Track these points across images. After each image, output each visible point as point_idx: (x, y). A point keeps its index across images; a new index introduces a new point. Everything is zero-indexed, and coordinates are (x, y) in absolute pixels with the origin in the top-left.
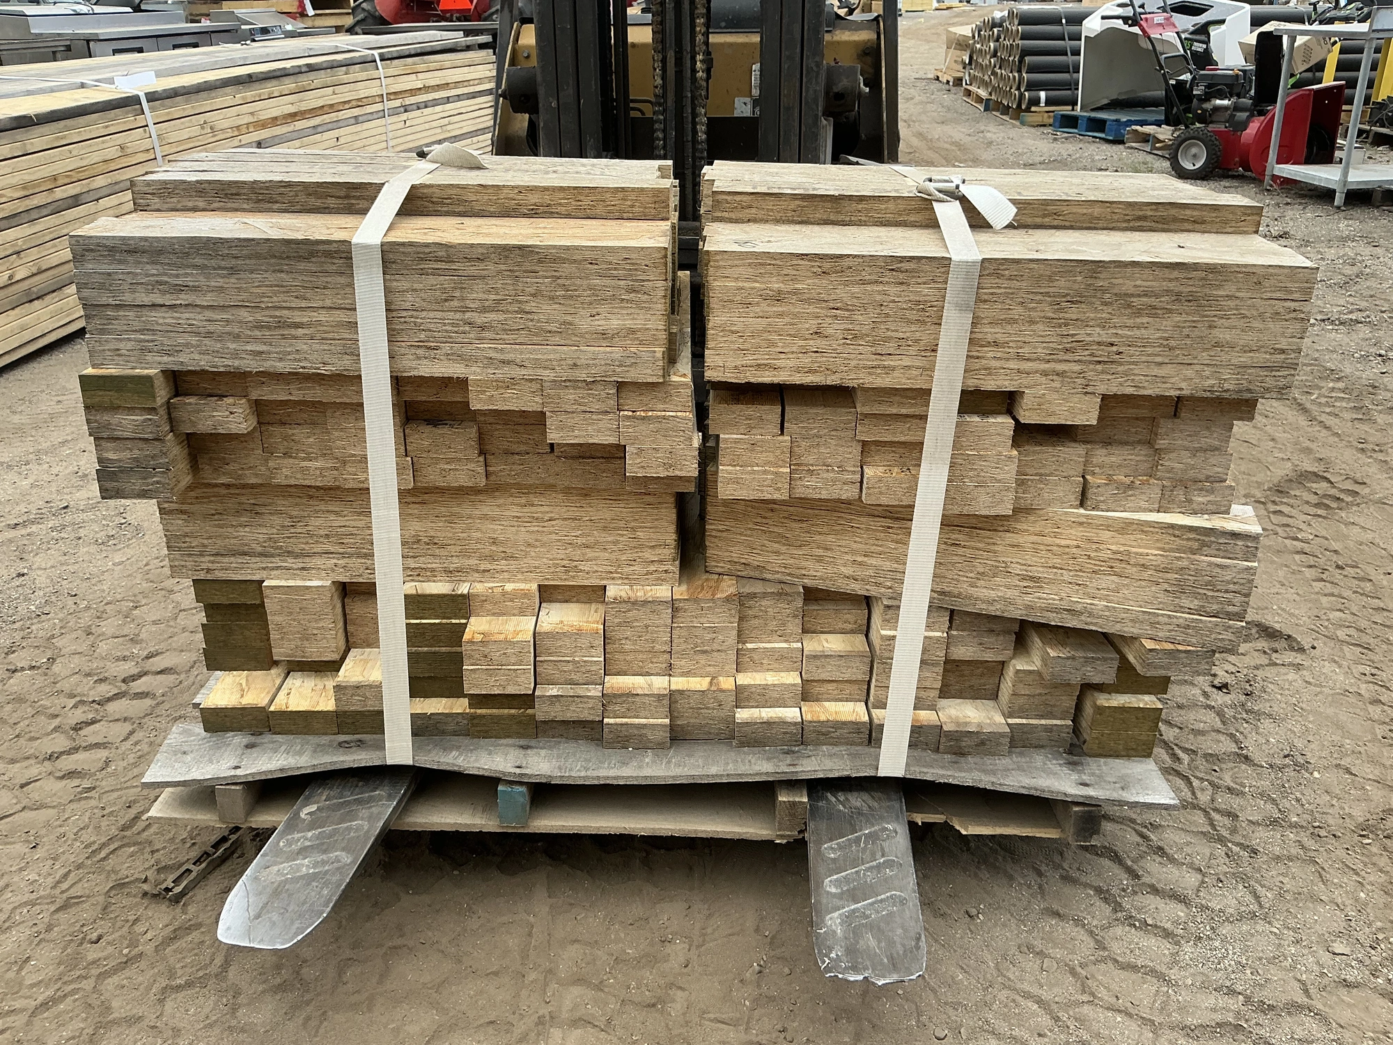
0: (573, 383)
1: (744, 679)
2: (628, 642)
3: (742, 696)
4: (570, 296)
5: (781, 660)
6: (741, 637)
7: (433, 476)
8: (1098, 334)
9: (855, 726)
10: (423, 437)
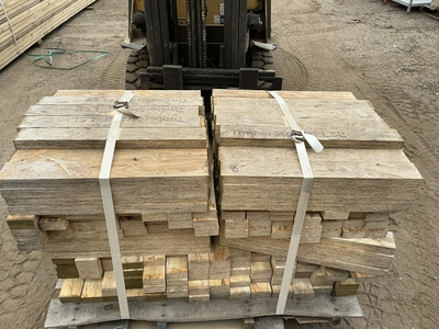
0: (178, 213)
1: (233, 281)
2: (195, 272)
3: (232, 285)
4: (176, 189)
5: (244, 273)
6: (232, 267)
7: (130, 233)
8: (350, 197)
9: (267, 293)
10: (126, 224)
